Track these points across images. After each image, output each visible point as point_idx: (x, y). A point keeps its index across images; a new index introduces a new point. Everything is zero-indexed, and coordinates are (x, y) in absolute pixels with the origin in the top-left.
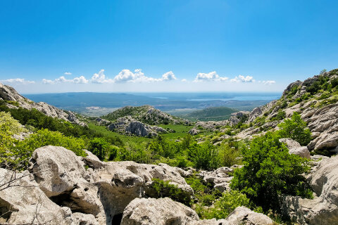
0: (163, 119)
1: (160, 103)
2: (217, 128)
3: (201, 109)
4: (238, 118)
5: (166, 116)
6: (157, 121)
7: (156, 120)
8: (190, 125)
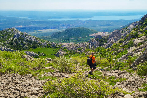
0: (31, 42)
1: (20, 24)
2: (79, 50)
3: (62, 29)
4: (97, 41)
5: (34, 39)
6: (26, 46)
7: (24, 45)
8: (56, 48)
